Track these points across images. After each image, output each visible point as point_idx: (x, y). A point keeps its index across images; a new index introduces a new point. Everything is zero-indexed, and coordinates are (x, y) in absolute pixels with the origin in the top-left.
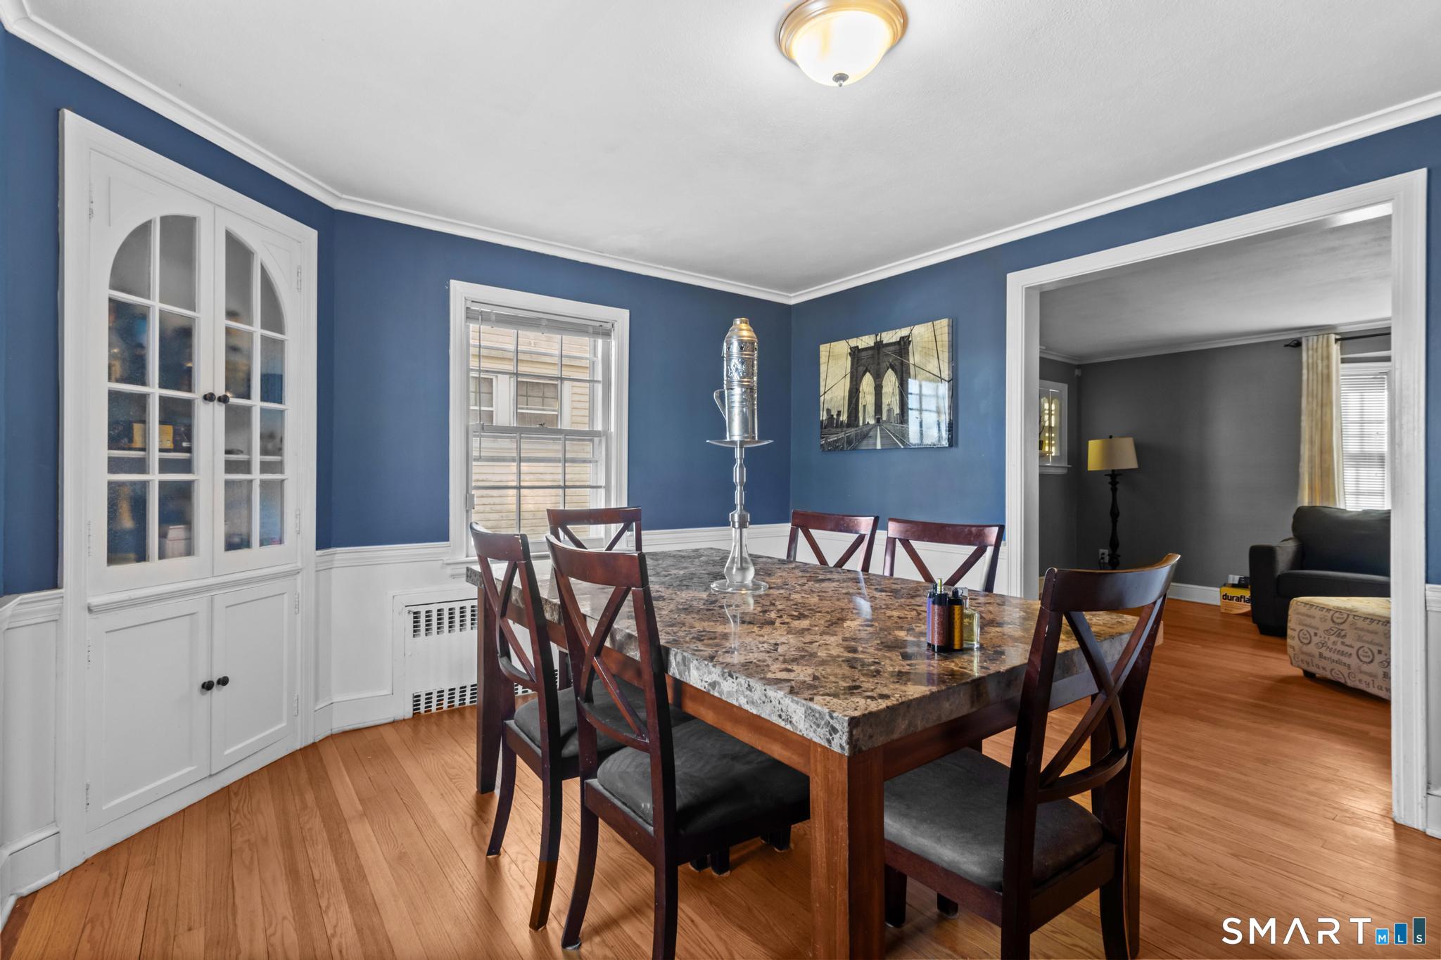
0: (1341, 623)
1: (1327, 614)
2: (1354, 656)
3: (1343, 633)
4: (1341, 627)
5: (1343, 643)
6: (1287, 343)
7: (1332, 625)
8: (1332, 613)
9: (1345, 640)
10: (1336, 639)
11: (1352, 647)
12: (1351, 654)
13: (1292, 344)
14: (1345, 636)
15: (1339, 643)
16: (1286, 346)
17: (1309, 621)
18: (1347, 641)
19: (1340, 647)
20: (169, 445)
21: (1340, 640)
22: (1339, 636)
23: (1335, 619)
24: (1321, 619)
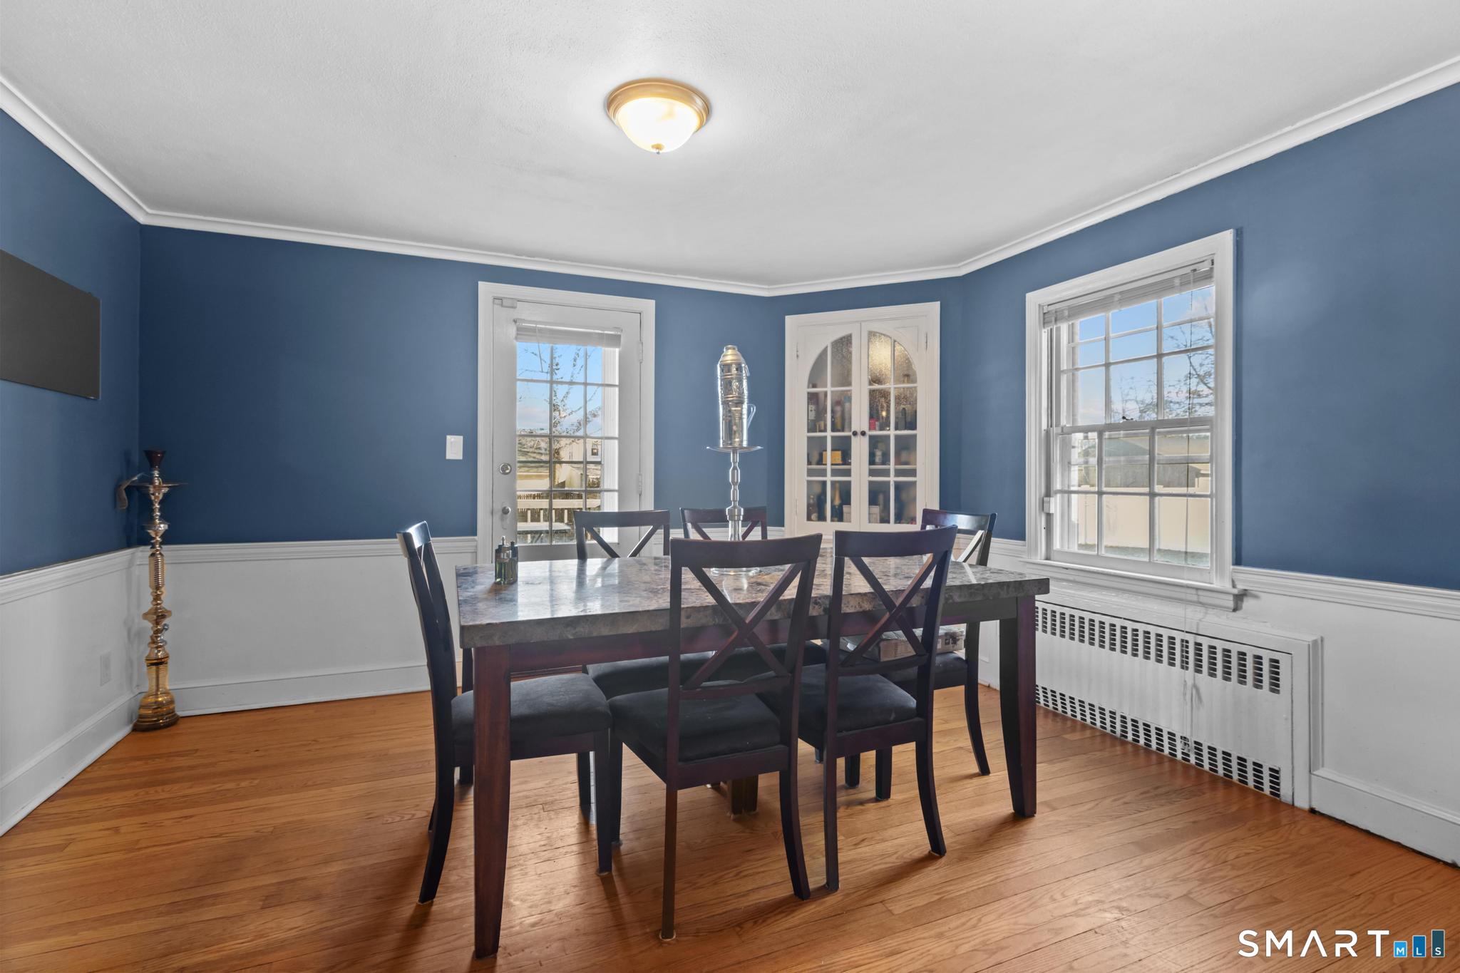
20: (839, 461)
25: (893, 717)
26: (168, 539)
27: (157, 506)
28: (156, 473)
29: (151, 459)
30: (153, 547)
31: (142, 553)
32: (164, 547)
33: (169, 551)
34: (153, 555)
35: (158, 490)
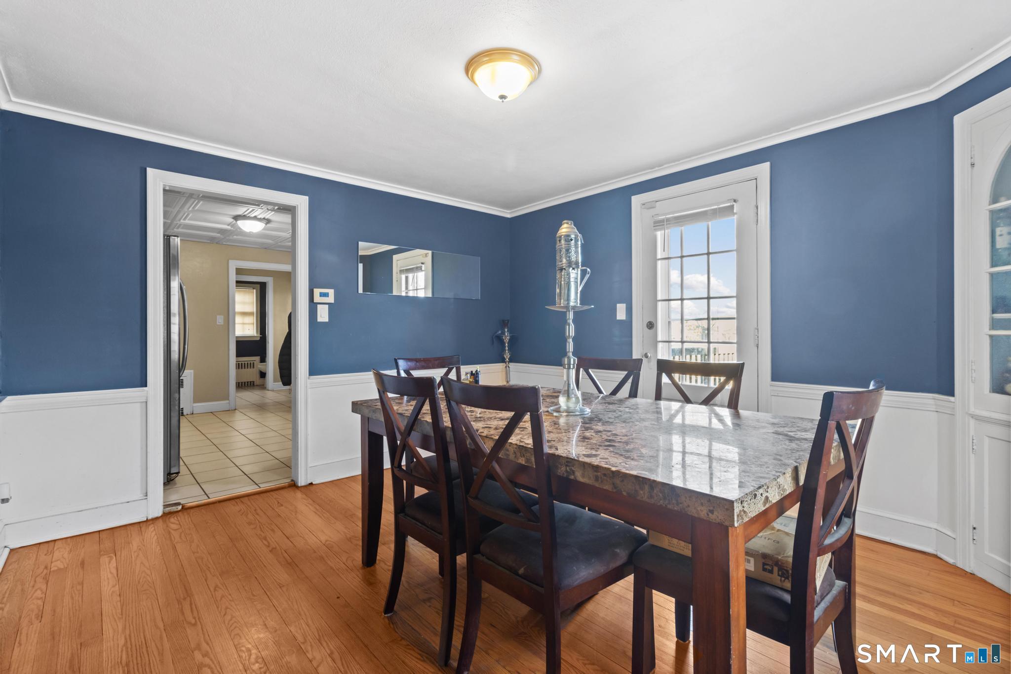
25: (521, 571)
26: (511, 360)
27: (507, 345)
28: (506, 330)
29: (504, 324)
30: (506, 363)
31: (501, 366)
32: (511, 364)
33: (512, 365)
34: (506, 367)
35: (507, 338)
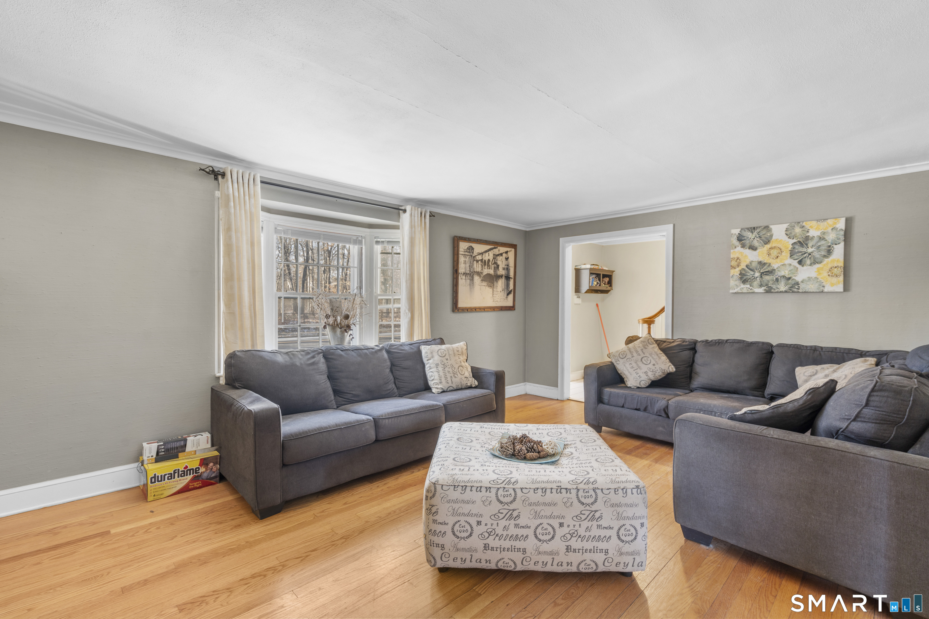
0: (511, 502)
1: (488, 494)
2: (532, 537)
3: (515, 514)
4: (512, 507)
5: (516, 526)
6: (202, 168)
7: (500, 506)
8: (494, 491)
9: (520, 522)
10: (507, 523)
11: (529, 527)
12: (527, 536)
13: (207, 170)
14: (518, 516)
15: (512, 527)
16: (201, 169)
17: (466, 508)
18: (522, 521)
19: (513, 531)
21: (512, 522)
22: (511, 518)
23: (501, 499)
24: (483, 502)
